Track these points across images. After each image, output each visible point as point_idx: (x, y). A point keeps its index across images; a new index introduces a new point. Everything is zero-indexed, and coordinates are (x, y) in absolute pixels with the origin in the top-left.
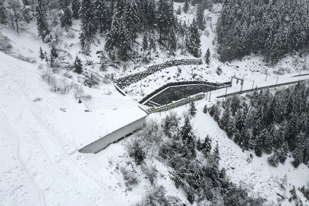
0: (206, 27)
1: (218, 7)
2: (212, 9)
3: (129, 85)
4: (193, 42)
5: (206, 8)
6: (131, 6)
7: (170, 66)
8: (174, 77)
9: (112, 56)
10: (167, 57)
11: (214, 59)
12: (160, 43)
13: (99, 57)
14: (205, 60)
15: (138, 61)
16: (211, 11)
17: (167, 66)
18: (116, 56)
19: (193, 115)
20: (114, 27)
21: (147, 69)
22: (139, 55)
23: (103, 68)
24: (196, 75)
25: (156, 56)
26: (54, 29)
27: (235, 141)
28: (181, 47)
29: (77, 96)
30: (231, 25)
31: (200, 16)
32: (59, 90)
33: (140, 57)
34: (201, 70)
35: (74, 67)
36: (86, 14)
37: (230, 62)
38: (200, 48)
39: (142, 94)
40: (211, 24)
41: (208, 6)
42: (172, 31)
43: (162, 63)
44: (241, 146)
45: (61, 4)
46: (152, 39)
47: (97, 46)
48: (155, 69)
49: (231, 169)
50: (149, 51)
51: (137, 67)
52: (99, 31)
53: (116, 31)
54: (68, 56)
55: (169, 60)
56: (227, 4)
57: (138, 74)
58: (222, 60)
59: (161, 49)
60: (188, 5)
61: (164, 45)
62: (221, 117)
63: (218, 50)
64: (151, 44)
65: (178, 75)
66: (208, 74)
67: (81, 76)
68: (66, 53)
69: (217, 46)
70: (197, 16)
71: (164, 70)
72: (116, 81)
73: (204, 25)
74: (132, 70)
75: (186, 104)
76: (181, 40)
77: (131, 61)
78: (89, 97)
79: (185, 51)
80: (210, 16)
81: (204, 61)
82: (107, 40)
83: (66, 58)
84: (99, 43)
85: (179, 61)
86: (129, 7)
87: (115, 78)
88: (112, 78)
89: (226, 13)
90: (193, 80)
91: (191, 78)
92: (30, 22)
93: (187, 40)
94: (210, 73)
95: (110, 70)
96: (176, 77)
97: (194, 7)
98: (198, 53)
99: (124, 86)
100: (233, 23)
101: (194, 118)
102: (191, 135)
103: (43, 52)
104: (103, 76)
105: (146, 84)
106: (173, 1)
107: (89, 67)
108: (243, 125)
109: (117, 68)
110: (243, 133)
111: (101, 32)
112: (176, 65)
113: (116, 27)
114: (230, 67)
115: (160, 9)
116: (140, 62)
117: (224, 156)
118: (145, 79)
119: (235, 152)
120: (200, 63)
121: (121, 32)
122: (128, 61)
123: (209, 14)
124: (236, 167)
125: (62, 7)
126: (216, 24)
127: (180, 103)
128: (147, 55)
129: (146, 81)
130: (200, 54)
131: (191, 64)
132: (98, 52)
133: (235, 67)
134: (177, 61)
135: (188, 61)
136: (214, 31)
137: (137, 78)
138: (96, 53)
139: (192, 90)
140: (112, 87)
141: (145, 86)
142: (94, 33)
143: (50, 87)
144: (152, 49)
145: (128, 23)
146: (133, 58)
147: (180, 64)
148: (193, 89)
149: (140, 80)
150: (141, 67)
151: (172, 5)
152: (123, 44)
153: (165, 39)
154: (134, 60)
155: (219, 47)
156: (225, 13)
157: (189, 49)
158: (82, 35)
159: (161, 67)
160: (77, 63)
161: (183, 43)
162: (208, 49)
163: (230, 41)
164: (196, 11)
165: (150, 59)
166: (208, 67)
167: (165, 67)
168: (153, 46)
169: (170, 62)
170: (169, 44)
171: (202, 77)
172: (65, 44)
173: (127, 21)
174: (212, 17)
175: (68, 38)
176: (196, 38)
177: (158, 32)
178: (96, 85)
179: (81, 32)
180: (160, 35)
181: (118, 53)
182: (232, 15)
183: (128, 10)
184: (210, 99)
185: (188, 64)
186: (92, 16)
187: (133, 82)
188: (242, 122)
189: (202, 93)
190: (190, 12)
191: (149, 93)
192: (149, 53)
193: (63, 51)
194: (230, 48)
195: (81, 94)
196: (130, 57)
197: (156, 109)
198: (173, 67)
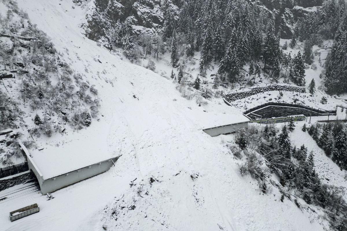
0: (314, 62)
1: (329, 43)
2: (322, 45)
3: (235, 100)
4: (297, 73)
5: (315, 44)
6: (243, 41)
7: (272, 90)
8: (276, 99)
9: (223, 77)
10: (270, 83)
11: (319, 90)
12: (264, 71)
13: (212, 79)
14: (309, 90)
15: (243, 83)
16: (321, 47)
17: (269, 89)
18: (226, 78)
19: (292, 130)
20: (227, 56)
21: (251, 90)
22: (245, 79)
23: (215, 87)
24: (298, 100)
25: (260, 81)
26: (181, 58)
27: (333, 160)
28: (284, 76)
29: (198, 102)
30: (341, 60)
31: (308, 51)
32: (186, 96)
33: (246, 80)
34: (303, 97)
35: (194, 84)
36: (208, 47)
37: (338, 95)
38: (304, 78)
39: (245, 108)
40: (320, 59)
41: (317, 42)
42: (277, 61)
43: (265, 86)
44: (340, 165)
45: (189, 41)
46: (258, 66)
47: (211, 71)
48: (258, 91)
49: (325, 179)
50: (254, 76)
51: (242, 88)
52: (214, 60)
53: (229, 59)
54: (190, 77)
55: (272, 85)
56: (339, 40)
57: (243, 93)
58: (330, 92)
59: (265, 76)
60: (295, 41)
61: (268, 73)
62: (319, 137)
63: (325, 82)
64: (256, 70)
65: (279, 98)
66: (311, 101)
67: (198, 91)
68: (189, 75)
69: (325, 80)
70: (305, 51)
71: (266, 93)
72: (225, 96)
73: (312, 60)
74: (238, 90)
75: (285, 122)
76: (285, 70)
77: (238, 83)
78: (206, 103)
79: (288, 80)
80: (319, 52)
81: (307, 91)
82: (221, 66)
83: (188, 78)
84: (213, 69)
85: (281, 86)
86: (241, 41)
87: (223, 94)
88: (222, 93)
89: (337, 48)
90: (294, 104)
91: (292, 102)
92: (165, 53)
93: (291, 71)
94: (313, 101)
95: (220, 89)
96: (277, 99)
97: (301, 43)
98: (302, 83)
99: (231, 101)
100: (344, 58)
101: (292, 133)
102: (287, 140)
103: (174, 74)
104: (215, 92)
105: (249, 101)
106: (279, 38)
107: (204, 85)
108: (343, 145)
109: (225, 87)
110: (341, 152)
111: (215, 61)
112: (279, 90)
113: (230, 56)
114: (337, 100)
115: (267, 43)
116: (245, 84)
117: (320, 168)
118: (249, 97)
119: (332, 168)
120: (303, 91)
121: (233, 59)
122: (235, 83)
123: (318, 50)
124: (331, 179)
125: (190, 42)
126: (325, 59)
127: (280, 119)
128: (252, 79)
129: (249, 99)
130: (304, 84)
131: (293, 91)
132: (212, 75)
133: (344, 100)
134: (279, 86)
135: (291, 88)
136: (323, 65)
137: (242, 95)
138: (211, 76)
139: (292, 112)
140: (221, 100)
141: (248, 102)
142: (210, 61)
143: (181, 94)
144: (257, 74)
145: (239, 53)
146: (240, 81)
147: (282, 89)
148: (294, 111)
149: (245, 97)
150: (246, 88)
151: (279, 41)
152: (233, 69)
153: (269, 69)
154: (240, 82)
155: (327, 80)
156: (335, 49)
157: (292, 78)
158: (202, 62)
159: (263, 90)
160: (197, 81)
161: (287, 73)
162: (313, 80)
163: (339, 75)
164: (304, 47)
165: (254, 83)
166: (311, 96)
167: (267, 90)
168: (258, 72)
169: (273, 87)
170: (273, 73)
171: (304, 103)
172: (189, 69)
173: (238, 52)
174: (321, 52)
175: (191, 64)
176: (301, 69)
177: (263, 63)
178: (209, 98)
179: (202, 60)
180: (265, 65)
181: (228, 76)
182: (342, 50)
183: (241, 44)
184: (310, 122)
185: (290, 91)
186: (211, 49)
187: (238, 98)
188: (342, 143)
189: (302, 115)
190: (297, 48)
191: (252, 108)
192: (254, 78)
193: (187, 73)
194: (338, 81)
195: (201, 101)
196: (237, 80)
197: (257, 120)
198: (275, 91)
